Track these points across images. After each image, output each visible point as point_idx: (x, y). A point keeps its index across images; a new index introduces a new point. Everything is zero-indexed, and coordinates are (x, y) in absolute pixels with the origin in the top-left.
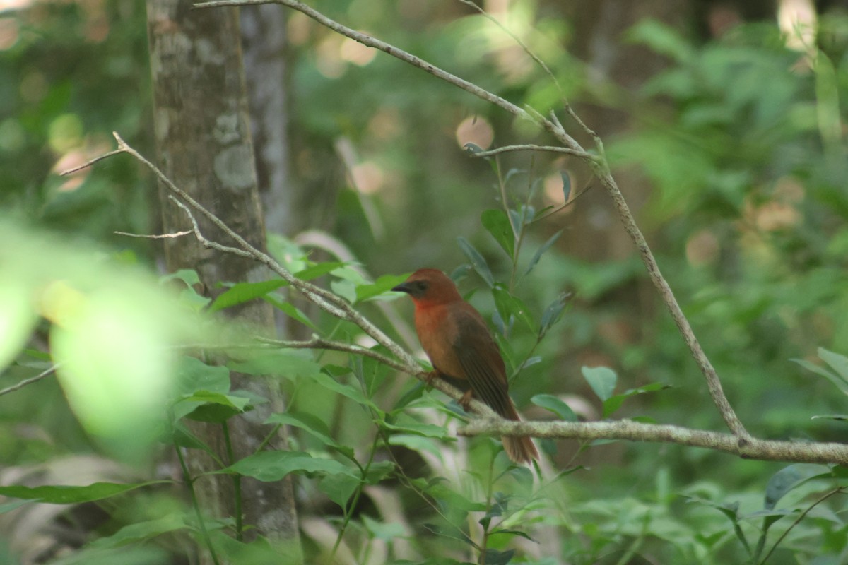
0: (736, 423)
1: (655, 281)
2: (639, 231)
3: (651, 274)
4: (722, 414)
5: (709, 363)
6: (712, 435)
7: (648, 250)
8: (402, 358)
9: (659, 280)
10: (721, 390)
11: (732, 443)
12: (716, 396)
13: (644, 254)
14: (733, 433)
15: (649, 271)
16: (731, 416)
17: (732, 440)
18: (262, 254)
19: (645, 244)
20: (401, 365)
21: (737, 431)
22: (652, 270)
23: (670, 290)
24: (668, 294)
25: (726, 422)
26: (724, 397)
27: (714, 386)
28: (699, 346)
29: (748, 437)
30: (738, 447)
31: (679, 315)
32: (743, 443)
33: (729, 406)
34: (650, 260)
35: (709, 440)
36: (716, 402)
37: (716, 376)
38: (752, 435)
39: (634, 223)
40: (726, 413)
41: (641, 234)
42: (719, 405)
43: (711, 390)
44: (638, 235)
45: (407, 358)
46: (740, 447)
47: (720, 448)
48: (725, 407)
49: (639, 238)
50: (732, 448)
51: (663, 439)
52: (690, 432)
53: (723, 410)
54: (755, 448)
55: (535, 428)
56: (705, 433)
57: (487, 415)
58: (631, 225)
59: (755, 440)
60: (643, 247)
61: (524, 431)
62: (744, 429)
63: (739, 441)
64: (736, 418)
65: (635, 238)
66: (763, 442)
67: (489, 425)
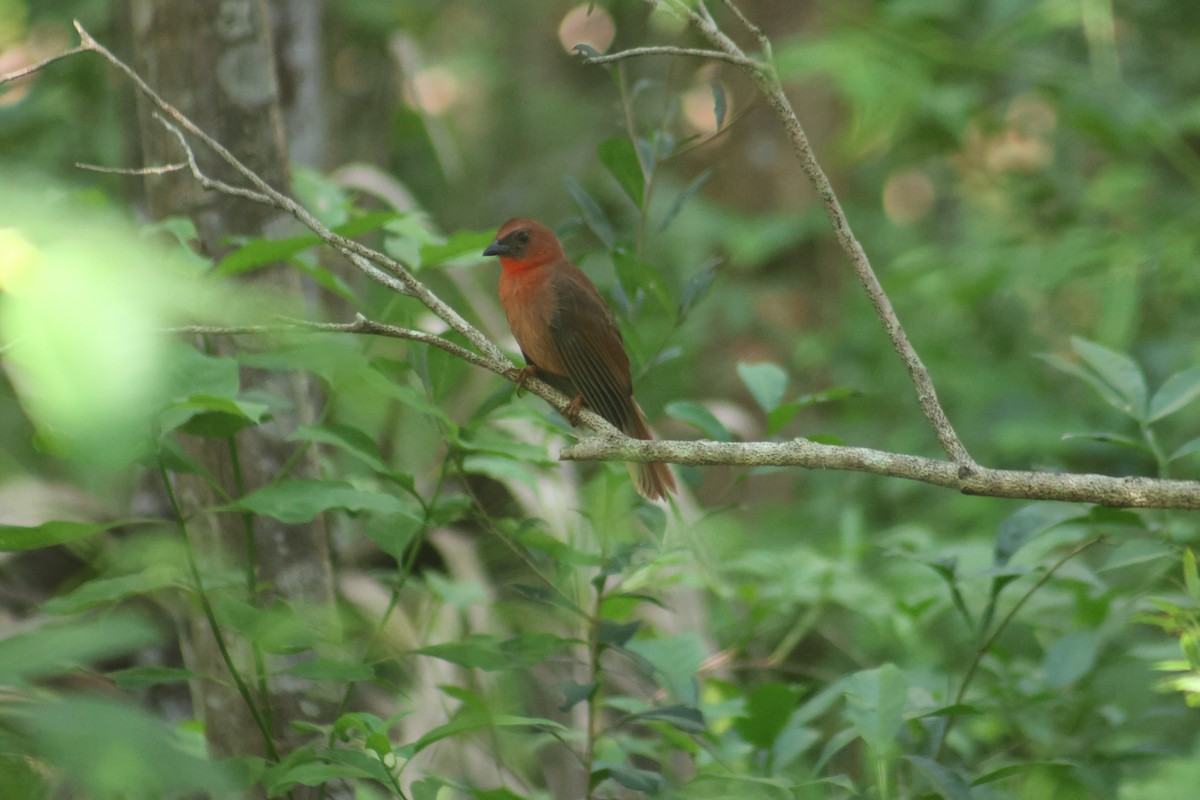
0: (956, 444)
1: (843, 242)
2: (821, 171)
3: (838, 232)
4: (937, 432)
5: (918, 359)
6: (922, 461)
7: (834, 198)
8: (484, 349)
9: (849, 241)
10: (935, 398)
11: (949, 472)
12: (928, 406)
13: (828, 203)
14: (951, 458)
15: (834, 228)
16: (948, 435)
17: (950, 469)
18: (285, 198)
19: (830, 190)
20: (483, 358)
21: (956, 455)
22: (840, 227)
23: (864, 255)
24: (860, 263)
25: (941, 442)
26: (938, 408)
27: (925, 392)
28: (905, 336)
29: (973, 465)
30: (957, 477)
31: (876, 291)
32: (965, 472)
33: (945, 420)
34: (836, 213)
35: (917, 467)
36: (928, 414)
37: (929, 379)
38: (979, 463)
39: (813, 160)
40: (941, 429)
41: (824, 176)
42: (932, 419)
43: (921, 397)
44: (820, 176)
45: (491, 349)
46: (961, 478)
47: (932, 479)
48: (939, 422)
49: (821, 181)
50: (950, 479)
51: (852, 465)
52: (891, 457)
53: (938, 426)
54: (982, 479)
55: (672, 449)
56: (912, 458)
57: (604, 431)
58: (810, 162)
59: (981, 468)
60: (827, 194)
61: (656, 454)
62: (966, 453)
63: (960, 469)
64: (955, 437)
65: (815, 181)
66: (993, 471)
67: (606, 445)
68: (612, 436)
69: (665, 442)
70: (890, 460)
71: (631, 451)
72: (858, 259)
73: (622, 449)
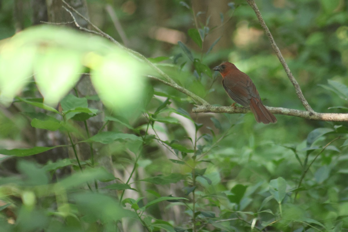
0: (308, 106)
1: (273, 47)
2: (267, 27)
3: (272, 44)
4: (302, 102)
5: (296, 81)
6: (298, 111)
7: (271, 34)
9: (275, 47)
10: (301, 92)
11: (307, 114)
12: (299, 95)
13: (269, 36)
14: (307, 110)
16: (306, 103)
17: (307, 113)
18: (106, 34)
19: (269, 32)
22: (272, 43)
23: (279, 51)
24: (279, 53)
25: (304, 105)
26: (302, 95)
27: (298, 91)
28: (292, 74)
29: (313, 112)
30: (309, 115)
31: (283, 61)
33: (305, 99)
34: (271, 39)
35: (297, 113)
36: (299, 97)
37: (299, 87)
38: (315, 111)
39: (265, 23)
40: (303, 102)
42: (301, 98)
43: (297, 92)
45: (171, 80)
47: (302, 116)
48: (303, 99)
49: (267, 30)
50: (307, 116)
51: (278, 113)
52: (289, 110)
53: (302, 101)
54: (316, 116)
55: (225, 109)
56: (295, 110)
57: (205, 104)
59: (316, 113)
61: (220, 110)
62: (311, 108)
63: (310, 113)
64: (308, 104)
65: (265, 30)
66: (319, 113)
67: (206, 108)
68: (207, 106)
69: (223, 107)
70: (289, 111)
71: (213, 110)
73: (210, 109)
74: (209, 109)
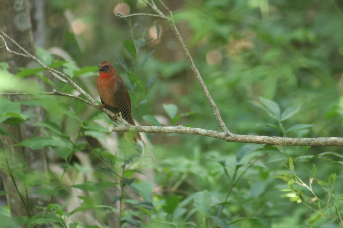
0: (225, 127)
1: (193, 69)
2: (186, 49)
3: (191, 67)
4: (219, 124)
5: (214, 103)
6: (215, 132)
7: (190, 57)
8: (90, 100)
9: (195, 69)
10: (219, 114)
11: (223, 135)
12: (217, 116)
13: (189, 58)
14: (224, 131)
15: (190, 66)
16: (223, 125)
17: (223, 134)
18: (33, 56)
19: (189, 55)
20: (90, 102)
21: (225, 130)
22: (192, 65)
23: (199, 73)
24: (198, 75)
25: (221, 127)
26: (220, 117)
27: (216, 112)
28: (210, 96)
29: (229, 133)
30: (225, 137)
31: (202, 83)
32: (227, 135)
33: (222, 120)
34: (191, 61)
35: (214, 134)
36: (217, 119)
37: (217, 109)
38: (231, 132)
39: (184, 46)
40: (221, 123)
41: (187, 51)
42: (218, 120)
43: (215, 114)
44: (186, 51)
45: (92, 99)
46: (226, 137)
47: (218, 137)
48: (220, 121)
49: (186, 52)
50: (223, 137)
51: (195, 133)
52: (206, 131)
53: (220, 122)
54: (232, 137)
55: (144, 128)
56: (212, 131)
57: (124, 123)
58: (184, 47)
59: (232, 134)
60: (188, 56)
61: (139, 130)
62: (228, 130)
63: (226, 134)
64: (225, 125)
65: (185, 52)
66: (235, 135)
67: (125, 127)
68: (127, 125)
69: (142, 126)
70: (206, 132)
71: (132, 129)
72: (197, 74)
73: (130, 128)
74: (128, 128)
